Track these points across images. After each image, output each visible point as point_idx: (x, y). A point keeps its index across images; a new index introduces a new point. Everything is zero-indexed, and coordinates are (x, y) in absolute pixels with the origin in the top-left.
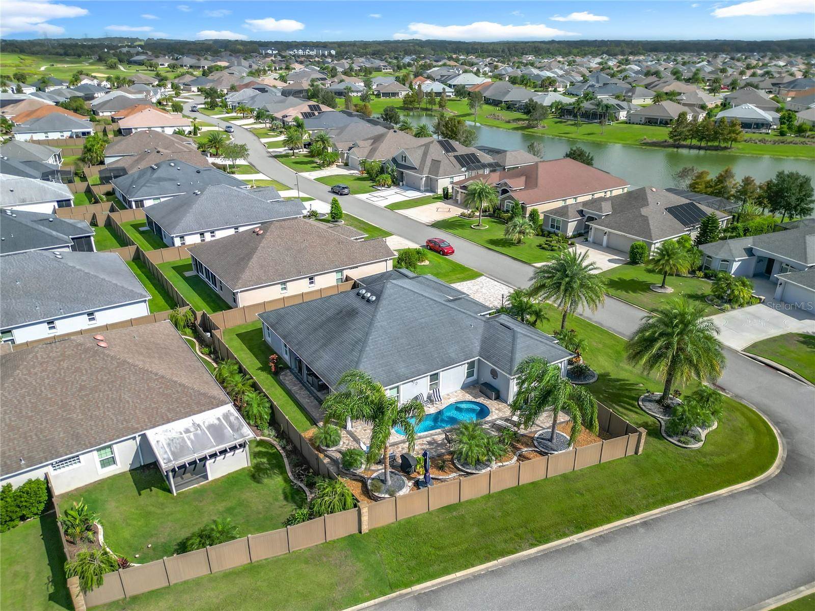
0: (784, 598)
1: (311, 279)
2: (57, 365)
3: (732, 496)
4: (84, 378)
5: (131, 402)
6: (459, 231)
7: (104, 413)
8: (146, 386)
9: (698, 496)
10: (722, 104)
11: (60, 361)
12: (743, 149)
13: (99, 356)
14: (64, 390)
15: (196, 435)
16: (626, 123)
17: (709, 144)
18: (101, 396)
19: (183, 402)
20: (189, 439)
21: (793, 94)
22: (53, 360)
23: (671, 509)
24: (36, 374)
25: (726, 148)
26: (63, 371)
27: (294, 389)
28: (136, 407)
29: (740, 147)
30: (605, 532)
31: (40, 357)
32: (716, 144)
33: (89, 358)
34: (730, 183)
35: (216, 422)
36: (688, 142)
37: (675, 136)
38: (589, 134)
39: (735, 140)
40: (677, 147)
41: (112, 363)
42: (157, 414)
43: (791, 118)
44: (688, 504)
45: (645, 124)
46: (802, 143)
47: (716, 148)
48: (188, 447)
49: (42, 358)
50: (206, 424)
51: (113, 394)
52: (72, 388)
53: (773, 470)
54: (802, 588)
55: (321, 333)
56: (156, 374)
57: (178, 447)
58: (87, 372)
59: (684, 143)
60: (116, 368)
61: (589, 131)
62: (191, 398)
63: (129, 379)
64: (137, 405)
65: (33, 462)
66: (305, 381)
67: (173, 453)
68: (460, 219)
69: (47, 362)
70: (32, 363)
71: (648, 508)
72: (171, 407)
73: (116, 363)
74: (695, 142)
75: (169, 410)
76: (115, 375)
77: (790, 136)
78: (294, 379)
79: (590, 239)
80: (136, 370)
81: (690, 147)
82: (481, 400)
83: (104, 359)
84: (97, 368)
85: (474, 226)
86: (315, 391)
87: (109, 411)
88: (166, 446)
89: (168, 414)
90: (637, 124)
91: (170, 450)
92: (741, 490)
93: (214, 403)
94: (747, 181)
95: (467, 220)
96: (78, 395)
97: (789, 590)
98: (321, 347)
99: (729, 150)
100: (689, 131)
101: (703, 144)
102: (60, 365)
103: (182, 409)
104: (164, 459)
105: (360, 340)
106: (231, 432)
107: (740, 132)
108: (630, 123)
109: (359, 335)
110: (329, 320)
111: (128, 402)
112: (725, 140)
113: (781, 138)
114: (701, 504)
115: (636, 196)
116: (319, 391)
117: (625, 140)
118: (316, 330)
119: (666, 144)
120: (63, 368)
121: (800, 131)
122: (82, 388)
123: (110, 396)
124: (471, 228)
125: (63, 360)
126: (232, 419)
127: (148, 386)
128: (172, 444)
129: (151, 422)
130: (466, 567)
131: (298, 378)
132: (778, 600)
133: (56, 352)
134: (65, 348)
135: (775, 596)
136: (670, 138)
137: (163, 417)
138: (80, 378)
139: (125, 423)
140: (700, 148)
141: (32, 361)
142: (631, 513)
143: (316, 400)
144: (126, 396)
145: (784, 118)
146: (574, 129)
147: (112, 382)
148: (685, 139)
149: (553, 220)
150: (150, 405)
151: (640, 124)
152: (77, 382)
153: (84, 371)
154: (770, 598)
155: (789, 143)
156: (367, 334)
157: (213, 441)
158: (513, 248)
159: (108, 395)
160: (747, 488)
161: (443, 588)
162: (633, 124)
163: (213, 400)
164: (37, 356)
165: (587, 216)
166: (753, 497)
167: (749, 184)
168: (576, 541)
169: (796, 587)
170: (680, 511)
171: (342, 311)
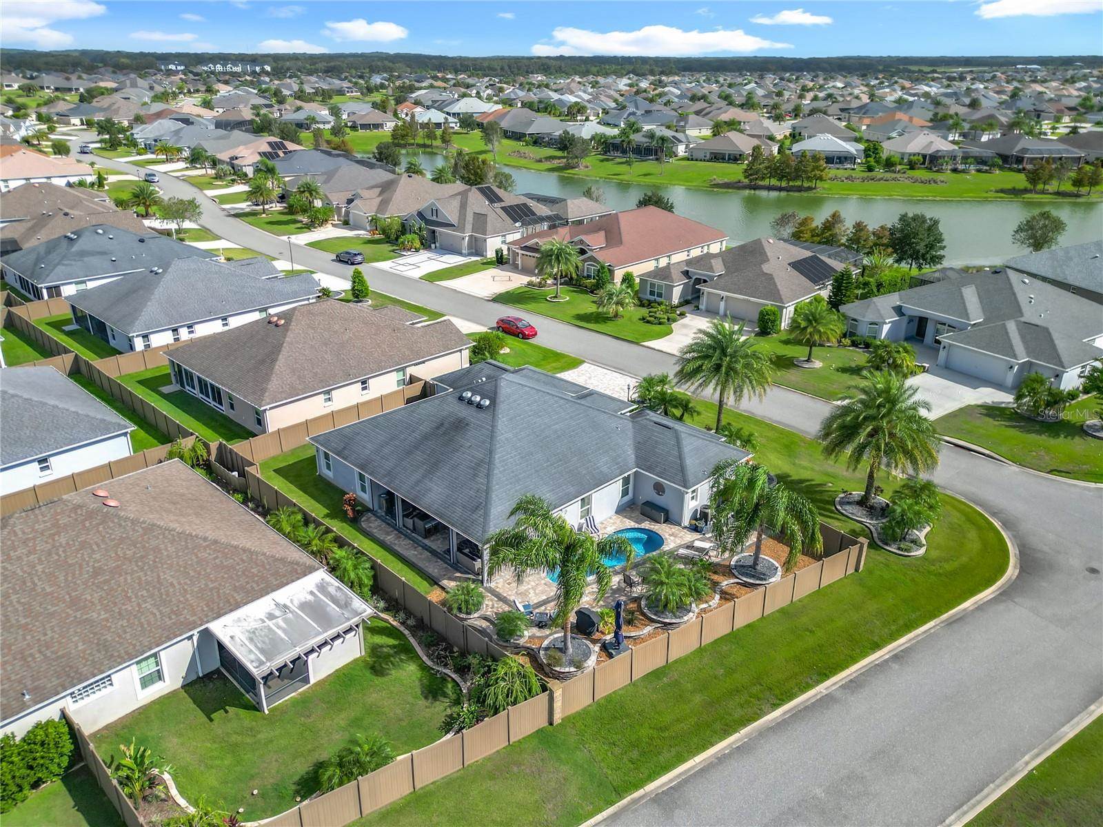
0: (1078, 724)
1: (364, 382)
2: (50, 541)
3: (980, 608)
4: (97, 556)
5: (176, 585)
6: (532, 306)
7: (139, 605)
8: (193, 558)
9: (943, 614)
10: (790, 135)
11: (54, 535)
12: (830, 189)
13: (113, 522)
14: (70, 579)
15: (285, 620)
16: (688, 160)
17: (791, 184)
18: (129, 581)
19: (254, 575)
20: (279, 627)
21: (867, 121)
22: (42, 534)
23: (919, 635)
24: (19, 558)
25: (810, 189)
26: (61, 549)
27: (389, 538)
28: (185, 590)
29: (826, 186)
30: (855, 675)
31: (20, 533)
32: (798, 183)
33: (99, 524)
34: (838, 229)
35: (310, 598)
36: (766, 182)
37: (751, 175)
38: (645, 175)
39: (821, 178)
40: (755, 189)
41: (134, 530)
42: (219, 596)
43: (877, 149)
44: (934, 627)
45: (710, 160)
46: (894, 179)
47: (800, 189)
48: (282, 639)
49: (24, 533)
50: (296, 603)
51: (146, 575)
52: (81, 574)
53: (1012, 571)
54: (1092, 707)
55: (419, 456)
56: (205, 539)
57: (267, 641)
58: (98, 546)
59: (761, 183)
60: (142, 536)
61: (644, 171)
62: (263, 566)
63: (166, 549)
64: (186, 587)
65: (43, 696)
66: (401, 525)
67: (262, 651)
68: (527, 289)
69: (34, 539)
70: (9, 542)
71: (893, 637)
72: (237, 584)
73: (140, 530)
74: (774, 182)
75: (235, 589)
76: (144, 547)
77: (879, 172)
78: (384, 525)
79: (702, 307)
80: (173, 535)
81: (770, 188)
82: (646, 525)
83: (120, 525)
84: (114, 540)
85: (551, 298)
86: (420, 538)
87: (145, 602)
88: (248, 644)
89: (235, 595)
90: (701, 160)
91: (256, 646)
92: (986, 600)
93: (299, 572)
94: (859, 227)
95: (536, 291)
96: (93, 584)
97: (1080, 713)
98: (424, 476)
99: (814, 191)
100: (767, 168)
101: (784, 184)
102: (53, 540)
103: (255, 585)
104: (252, 661)
105: (482, 461)
106: (338, 609)
107: (825, 168)
108: (692, 160)
109: (480, 455)
110: (426, 437)
111: (172, 584)
112: (809, 179)
113: (870, 174)
114: (950, 623)
115: (751, 249)
116: (426, 537)
117: (691, 182)
118: (409, 453)
119: (741, 184)
120: (61, 546)
121: (889, 164)
122: (97, 572)
123: (144, 579)
124: (547, 300)
125: (58, 533)
126: (332, 590)
127: (197, 557)
128: (255, 638)
129: (212, 610)
130: (704, 748)
131: (389, 524)
132: (1073, 727)
133: (45, 522)
134: (57, 514)
135: (1069, 722)
136: (746, 177)
137: (228, 601)
138: (90, 557)
139: (173, 617)
140: (780, 189)
141: (9, 539)
142: (877, 646)
143: (426, 550)
144: (167, 576)
145: (869, 150)
146: (624, 168)
147: (142, 557)
148: (763, 179)
149: (653, 285)
150: (206, 585)
151: (704, 160)
152: (88, 564)
153: (95, 547)
154: (1064, 725)
155: (879, 180)
156: (491, 452)
157: (316, 626)
158: (610, 324)
159: (139, 578)
160: (992, 596)
161: (686, 781)
162: (697, 160)
163: (296, 567)
164: (14, 531)
165: (694, 278)
166: (1001, 607)
167: (862, 230)
168: (825, 692)
169: (1086, 707)
170: (929, 636)
171: (442, 424)
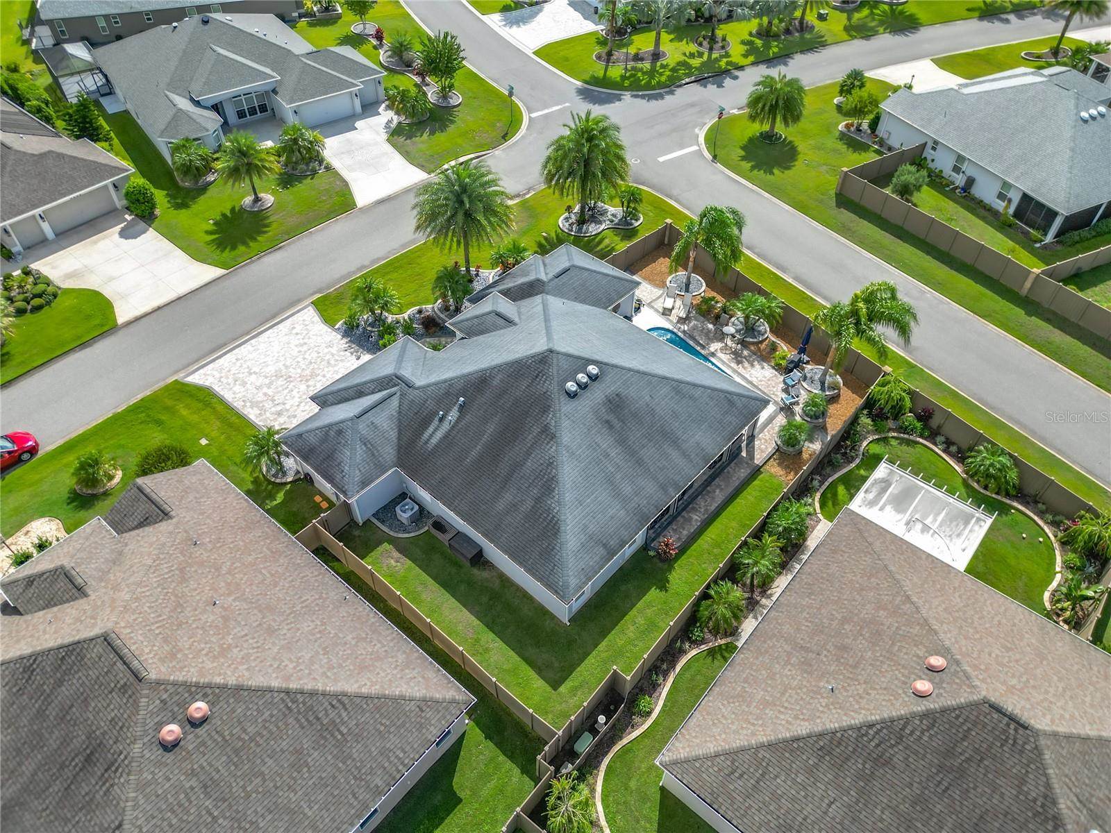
18: (989, 625)
20: (935, 520)
33: (975, 658)
41: (950, 631)
42: (936, 567)
48: (947, 514)
50: (899, 516)
51: (973, 615)
57: (955, 523)
60: (948, 624)
63: (940, 605)
64: (952, 588)
67: (967, 523)
72: (915, 557)
73: (945, 627)
75: (920, 558)
76: (955, 621)
91: (964, 529)
105: (675, 388)
106: (892, 486)
109: (667, 389)
126: (871, 496)
128: (956, 533)
157: (920, 496)
171: (607, 422)
